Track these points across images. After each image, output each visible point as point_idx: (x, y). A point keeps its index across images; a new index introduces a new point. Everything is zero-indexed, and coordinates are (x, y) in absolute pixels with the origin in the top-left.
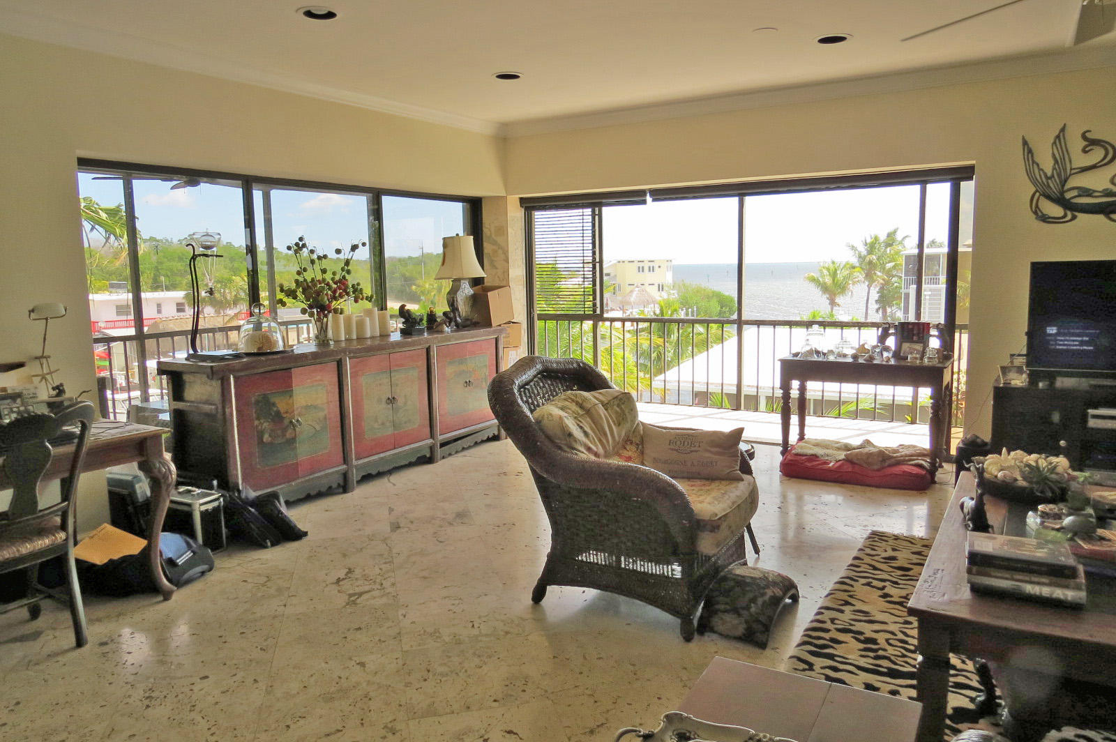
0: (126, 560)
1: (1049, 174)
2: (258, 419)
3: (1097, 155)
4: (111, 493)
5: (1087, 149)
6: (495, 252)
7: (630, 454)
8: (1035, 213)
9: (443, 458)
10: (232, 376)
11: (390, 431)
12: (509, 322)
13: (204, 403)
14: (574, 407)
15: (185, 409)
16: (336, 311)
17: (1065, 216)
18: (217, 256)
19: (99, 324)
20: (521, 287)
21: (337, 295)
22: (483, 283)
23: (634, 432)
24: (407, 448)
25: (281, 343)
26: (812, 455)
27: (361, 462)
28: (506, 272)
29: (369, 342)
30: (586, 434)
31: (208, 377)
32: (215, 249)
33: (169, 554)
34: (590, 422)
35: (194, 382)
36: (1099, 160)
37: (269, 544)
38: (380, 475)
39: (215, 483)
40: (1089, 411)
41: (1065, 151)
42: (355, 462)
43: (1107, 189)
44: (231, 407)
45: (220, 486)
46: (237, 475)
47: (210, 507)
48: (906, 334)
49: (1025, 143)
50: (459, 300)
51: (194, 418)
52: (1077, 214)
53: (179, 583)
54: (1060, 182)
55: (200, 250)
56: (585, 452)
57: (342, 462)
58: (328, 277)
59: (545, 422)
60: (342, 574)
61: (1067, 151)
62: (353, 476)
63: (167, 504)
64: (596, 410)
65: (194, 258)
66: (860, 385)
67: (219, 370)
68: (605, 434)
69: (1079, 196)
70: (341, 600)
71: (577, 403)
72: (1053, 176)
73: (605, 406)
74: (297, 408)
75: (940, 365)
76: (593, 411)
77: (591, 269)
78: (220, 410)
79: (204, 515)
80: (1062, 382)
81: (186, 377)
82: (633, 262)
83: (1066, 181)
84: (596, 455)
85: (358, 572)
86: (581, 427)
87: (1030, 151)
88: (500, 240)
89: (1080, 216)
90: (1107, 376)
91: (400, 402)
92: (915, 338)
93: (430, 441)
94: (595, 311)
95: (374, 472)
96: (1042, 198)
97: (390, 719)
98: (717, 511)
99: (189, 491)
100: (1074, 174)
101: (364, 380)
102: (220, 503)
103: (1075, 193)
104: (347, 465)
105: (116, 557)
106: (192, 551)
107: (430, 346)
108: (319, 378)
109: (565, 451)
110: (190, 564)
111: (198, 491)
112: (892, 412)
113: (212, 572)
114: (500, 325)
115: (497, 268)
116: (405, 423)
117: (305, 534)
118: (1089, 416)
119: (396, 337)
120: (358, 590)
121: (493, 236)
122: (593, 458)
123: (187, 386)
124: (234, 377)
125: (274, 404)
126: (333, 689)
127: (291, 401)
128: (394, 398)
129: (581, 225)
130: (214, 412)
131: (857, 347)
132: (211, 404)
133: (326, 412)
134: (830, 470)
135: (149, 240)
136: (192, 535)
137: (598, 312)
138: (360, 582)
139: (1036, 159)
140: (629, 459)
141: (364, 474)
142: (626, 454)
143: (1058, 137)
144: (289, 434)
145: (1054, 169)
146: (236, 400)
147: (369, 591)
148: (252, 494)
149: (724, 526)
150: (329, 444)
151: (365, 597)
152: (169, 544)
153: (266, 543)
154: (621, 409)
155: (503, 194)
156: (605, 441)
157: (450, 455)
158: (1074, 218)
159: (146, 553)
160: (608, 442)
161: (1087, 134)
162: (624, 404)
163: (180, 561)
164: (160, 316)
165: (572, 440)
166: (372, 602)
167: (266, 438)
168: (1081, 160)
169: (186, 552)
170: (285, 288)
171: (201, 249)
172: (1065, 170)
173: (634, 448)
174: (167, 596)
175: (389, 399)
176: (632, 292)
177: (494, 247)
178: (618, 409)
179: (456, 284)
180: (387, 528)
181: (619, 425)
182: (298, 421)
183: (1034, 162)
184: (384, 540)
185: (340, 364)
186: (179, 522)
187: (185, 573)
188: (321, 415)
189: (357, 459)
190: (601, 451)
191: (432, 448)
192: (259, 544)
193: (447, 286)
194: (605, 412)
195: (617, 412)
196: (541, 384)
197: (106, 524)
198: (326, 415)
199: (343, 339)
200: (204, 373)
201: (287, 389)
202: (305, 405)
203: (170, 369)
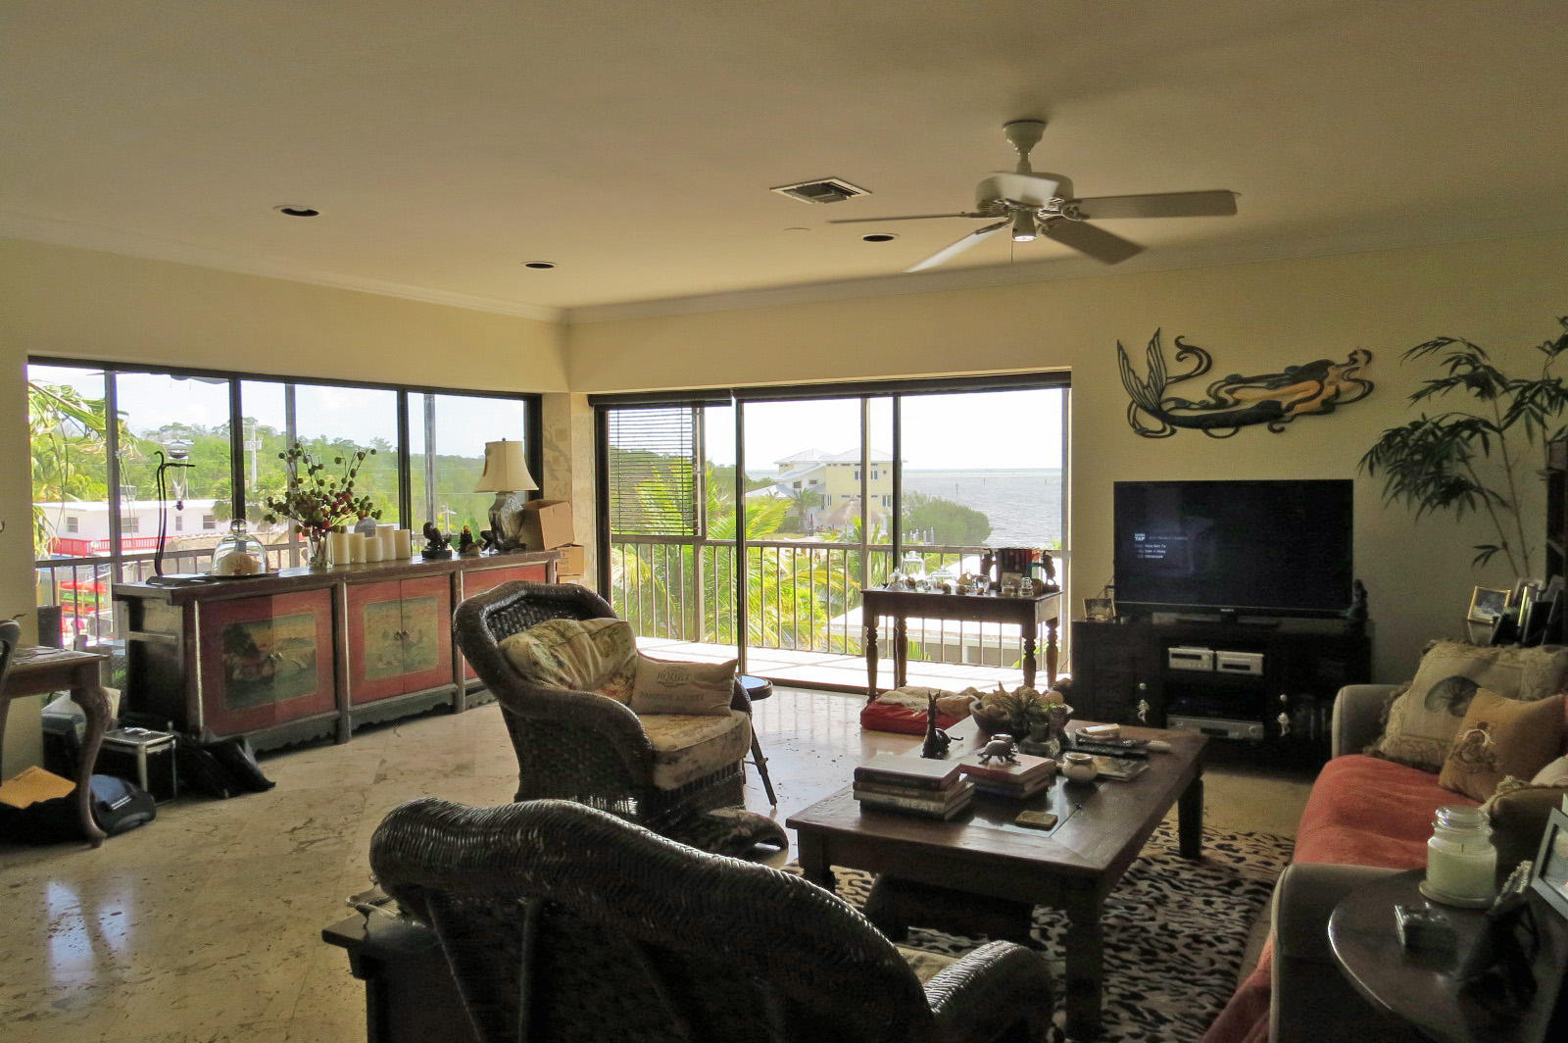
0: (53, 804)
1: (1145, 383)
2: (227, 651)
3: (1190, 364)
4: (46, 735)
5: (1181, 357)
6: (556, 460)
7: (617, 687)
8: (1134, 426)
9: (471, 707)
10: (196, 602)
11: (398, 673)
12: (568, 545)
13: (163, 633)
14: (554, 635)
15: (141, 639)
16: (335, 529)
17: (1164, 430)
18: (188, 466)
19: (92, 544)
20: (588, 503)
21: (339, 510)
22: (542, 497)
23: (627, 663)
24: (422, 693)
25: (264, 566)
26: (897, 704)
27: (358, 708)
28: (569, 485)
29: (381, 566)
30: (560, 664)
31: (168, 603)
32: (186, 458)
33: (102, 796)
34: (571, 653)
35: (155, 609)
36: (1192, 370)
37: (227, 794)
38: (384, 725)
39: (170, 724)
40: (1170, 649)
41: (1160, 358)
42: (349, 707)
43: (1204, 401)
44: (194, 637)
45: (175, 728)
46: (198, 716)
47: (158, 749)
48: (1006, 562)
49: (1120, 348)
50: (503, 518)
51: (154, 649)
52: (1176, 428)
53: (113, 831)
54: (1157, 392)
55: (169, 459)
56: (554, 682)
57: (334, 705)
58: (326, 490)
59: (511, 650)
60: (299, 824)
61: (1162, 357)
62: (347, 725)
63: (100, 742)
64: (580, 641)
65: (162, 468)
66: (926, 620)
67: (184, 595)
68: (586, 666)
69: (1176, 408)
70: (290, 846)
71: (559, 632)
72: (1149, 385)
73: (593, 636)
74: (278, 641)
75: (1033, 599)
76: (575, 641)
77: (691, 481)
78: (181, 641)
79: (151, 758)
80: (1159, 618)
81: (146, 604)
82: (848, 465)
83: (1163, 390)
84: (571, 686)
85: (318, 823)
86: (555, 657)
87: (1125, 357)
88: (561, 445)
89: (1180, 430)
90: (1196, 611)
91: (413, 637)
92: (1017, 567)
93: (452, 686)
94: (695, 532)
95: (376, 721)
96: (1139, 409)
97: (299, 945)
98: (677, 743)
99: (137, 733)
100: (1171, 383)
101: (367, 613)
102: (172, 746)
103: (1172, 405)
104: (341, 710)
105: (41, 800)
106: (131, 797)
107: (454, 572)
108: (307, 606)
109: (532, 682)
110: (125, 810)
111: (147, 732)
112: (982, 656)
113: (153, 822)
114: (555, 549)
115: (558, 480)
116: (420, 663)
117: (273, 785)
118: (1170, 656)
119: (417, 559)
120: (311, 838)
121: (554, 440)
122: (565, 688)
123: (147, 612)
124: (199, 603)
125: (248, 636)
126: (249, 922)
127: (270, 632)
128: (405, 633)
129: (679, 426)
130: (174, 643)
131: (958, 577)
132: (172, 634)
133: (315, 647)
134: (913, 721)
135: (172, 427)
136: (137, 781)
137: (700, 534)
138: (318, 831)
139: (1132, 367)
140: (613, 693)
141: (362, 722)
142: (612, 687)
143: (1152, 342)
144: (266, 671)
145: (1150, 377)
146: (201, 629)
147: (324, 839)
148: (215, 739)
149: (684, 759)
150: (318, 685)
151: (318, 844)
152: (104, 788)
153: (223, 792)
154: (612, 639)
155: (567, 391)
156: (584, 672)
157: (480, 704)
158: (1173, 432)
159: (74, 797)
160: (589, 674)
161: (1180, 340)
162: (619, 637)
163: (115, 806)
164: (179, 533)
165: (538, 668)
166: (324, 849)
167: (237, 674)
168: (1177, 369)
169: (122, 797)
170: (274, 502)
171: (171, 458)
172: (1161, 381)
173: (622, 682)
174: (94, 842)
175: (398, 633)
176: (845, 506)
177: (557, 454)
178: (608, 640)
179: (501, 498)
180: (369, 780)
181: (607, 656)
182: (277, 656)
183: (1129, 368)
184: (362, 792)
185: (335, 592)
186: (118, 763)
187: (119, 819)
188: (309, 649)
189: (353, 704)
190: (578, 682)
191: (455, 695)
192: (215, 794)
193: (490, 499)
194: (592, 643)
195: (607, 642)
196: (525, 611)
197: (35, 767)
198: (315, 651)
199: (348, 562)
200: (164, 599)
201: (266, 621)
202: (288, 637)
203: (128, 594)
